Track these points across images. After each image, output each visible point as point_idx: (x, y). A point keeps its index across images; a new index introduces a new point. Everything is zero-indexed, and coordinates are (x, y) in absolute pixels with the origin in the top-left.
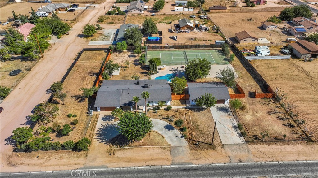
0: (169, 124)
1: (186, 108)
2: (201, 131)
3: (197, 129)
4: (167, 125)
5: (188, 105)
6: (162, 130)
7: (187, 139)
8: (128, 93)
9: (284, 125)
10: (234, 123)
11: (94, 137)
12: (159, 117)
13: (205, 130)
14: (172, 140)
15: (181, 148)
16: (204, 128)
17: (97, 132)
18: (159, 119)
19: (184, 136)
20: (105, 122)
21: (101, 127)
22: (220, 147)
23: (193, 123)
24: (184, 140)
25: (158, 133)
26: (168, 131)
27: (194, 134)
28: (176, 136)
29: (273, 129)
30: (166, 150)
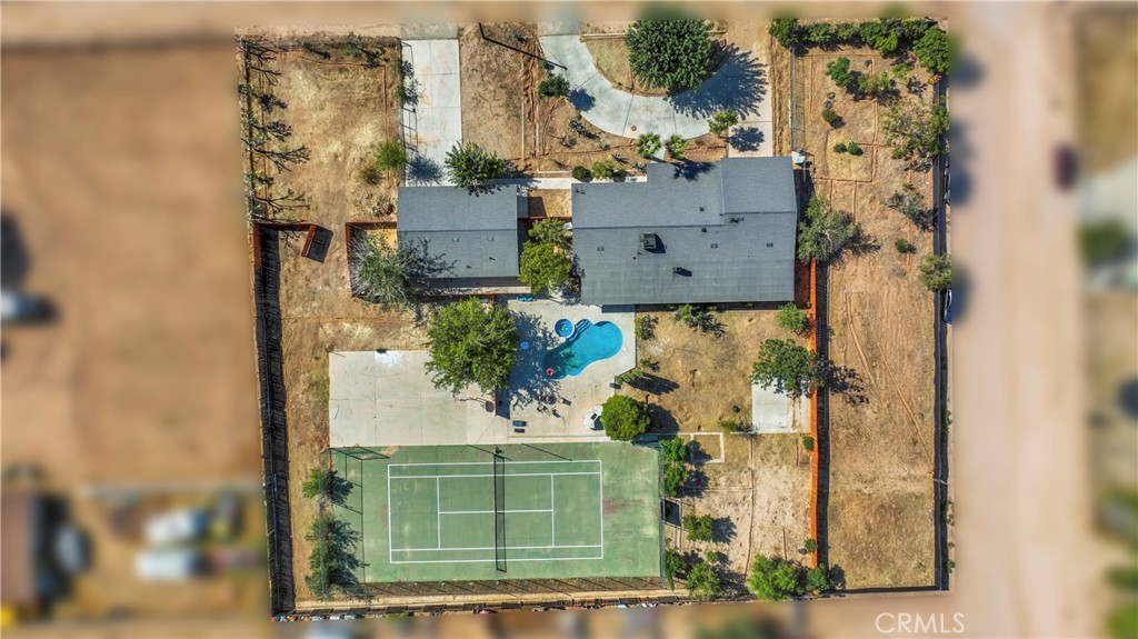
0: (583, 113)
1: (530, 178)
2: (501, 87)
3: (511, 94)
4: (586, 110)
5: (524, 190)
6: (603, 92)
7: (539, 58)
8: (702, 210)
9: (283, 106)
10: (412, 114)
11: (767, 69)
12: (608, 142)
13: (492, 88)
14: (577, 55)
15: (558, 30)
16: (492, 94)
17: (766, 87)
18: (609, 136)
19: (549, 66)
20: (754, 126)
21: (757, 104)
22: (466, 33)
23: (518, 116)
24: (549, 56)
25: (612, 79)
26: (584, 86)
27: (520, 76)
28: (566, 69)
29: (320, 88)
30: (591, 25)
